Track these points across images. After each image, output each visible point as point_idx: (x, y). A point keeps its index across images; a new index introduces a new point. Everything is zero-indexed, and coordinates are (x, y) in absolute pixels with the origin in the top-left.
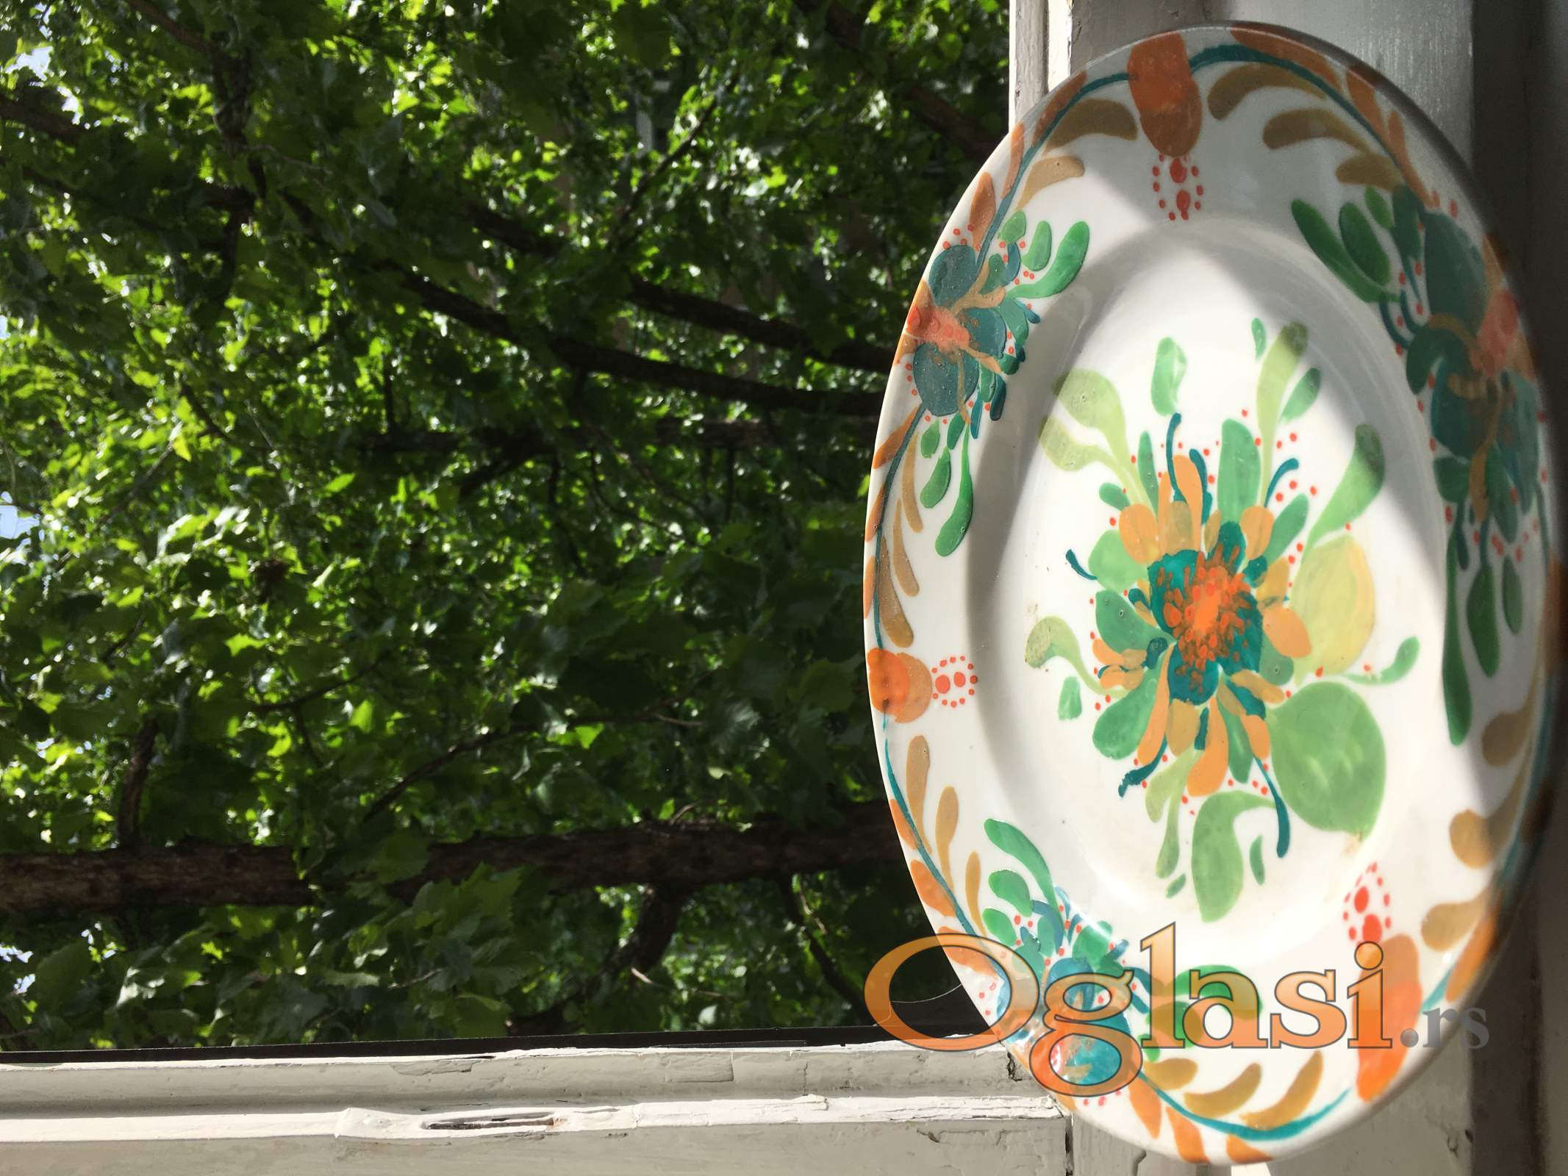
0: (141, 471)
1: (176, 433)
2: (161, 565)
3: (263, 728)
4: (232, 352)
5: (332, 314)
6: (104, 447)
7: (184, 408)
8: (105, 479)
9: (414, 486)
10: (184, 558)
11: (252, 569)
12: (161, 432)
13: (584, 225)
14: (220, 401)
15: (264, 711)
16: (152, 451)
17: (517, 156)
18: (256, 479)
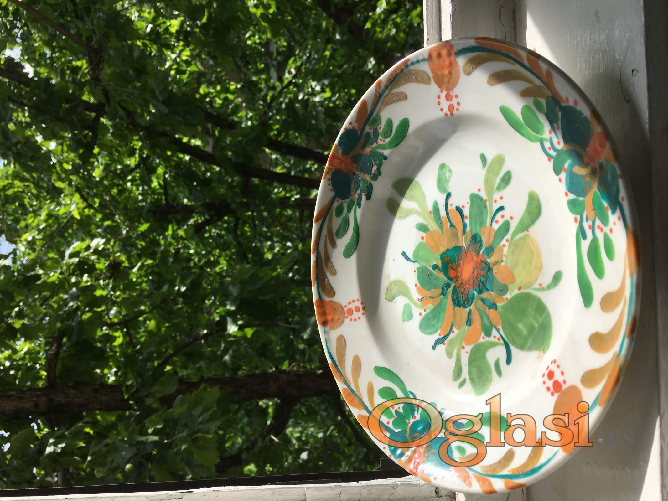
0: (59, 224)
1: (73, 207)
2: (66, 263)
3: (111, 333)
4: (97, 173)
5: (141, 156)
6: (43, 214)
7: (77, 197)
8: (44, 228)
9: (175, 228)
10: (76, 260)
11: (106, 264)
12: (67, 207)
13: (249, 116)
14: (92, 193)
15: (111, 326)
16: (64, 216)
17: (219, 88)
18: (108, 226)
